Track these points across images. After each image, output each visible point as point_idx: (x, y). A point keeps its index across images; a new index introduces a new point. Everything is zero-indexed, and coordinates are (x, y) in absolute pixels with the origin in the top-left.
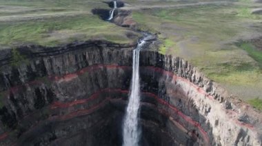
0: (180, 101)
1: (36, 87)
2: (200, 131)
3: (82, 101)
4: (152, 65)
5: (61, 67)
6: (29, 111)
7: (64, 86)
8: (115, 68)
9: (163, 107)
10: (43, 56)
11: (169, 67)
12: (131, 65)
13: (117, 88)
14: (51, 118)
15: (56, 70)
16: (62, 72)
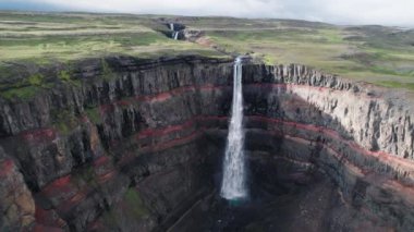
0: (298, 111)
1: (124, 108)
3: (178, 128)
4: (256, 82)
5: (153, 84)
6: (118, 138)
7: (157, 108)
8: (210, 89)
9: (276, 127)
10: (130, 71)
11: (279, 78)
13: (212, 115)
15: (146, 88)
16: (154, 91)
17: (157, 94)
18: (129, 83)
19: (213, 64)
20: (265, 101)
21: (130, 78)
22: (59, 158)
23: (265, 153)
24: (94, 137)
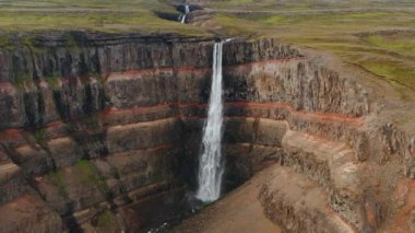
1: (87, 83)
3: (145, 110)
4: (239, 63)
5: (121, 60)
7: (123, 85)
8: (189, 72)
10: (98, 46)
12: (211, 66)
15: (113, 64)
16: (121, 67)
17: (124, 71)
19: (192, 42)
20: (245, 83)
21: (97, 54)
22: (14, 111)
24: (49, 101)
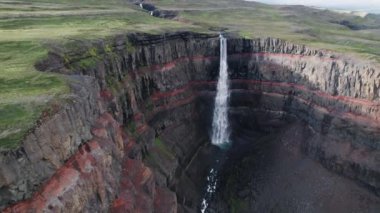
0: (274, 73)
2: (298, 88)
3: (182, 91)
4: (237, 52)
5: (162, 55)
7: (166, 75)
8: (201, 59)
9: (255, 87)
11: (257, 49)
12: (219, 55)
13: (203, 80)
14: (156, 110)
16: (163, 61)
17: (165, 64)
18: (143, 55)
19: (203, 38)
20: (246, 67)
21: (143, 51)
23: (244, 107)
